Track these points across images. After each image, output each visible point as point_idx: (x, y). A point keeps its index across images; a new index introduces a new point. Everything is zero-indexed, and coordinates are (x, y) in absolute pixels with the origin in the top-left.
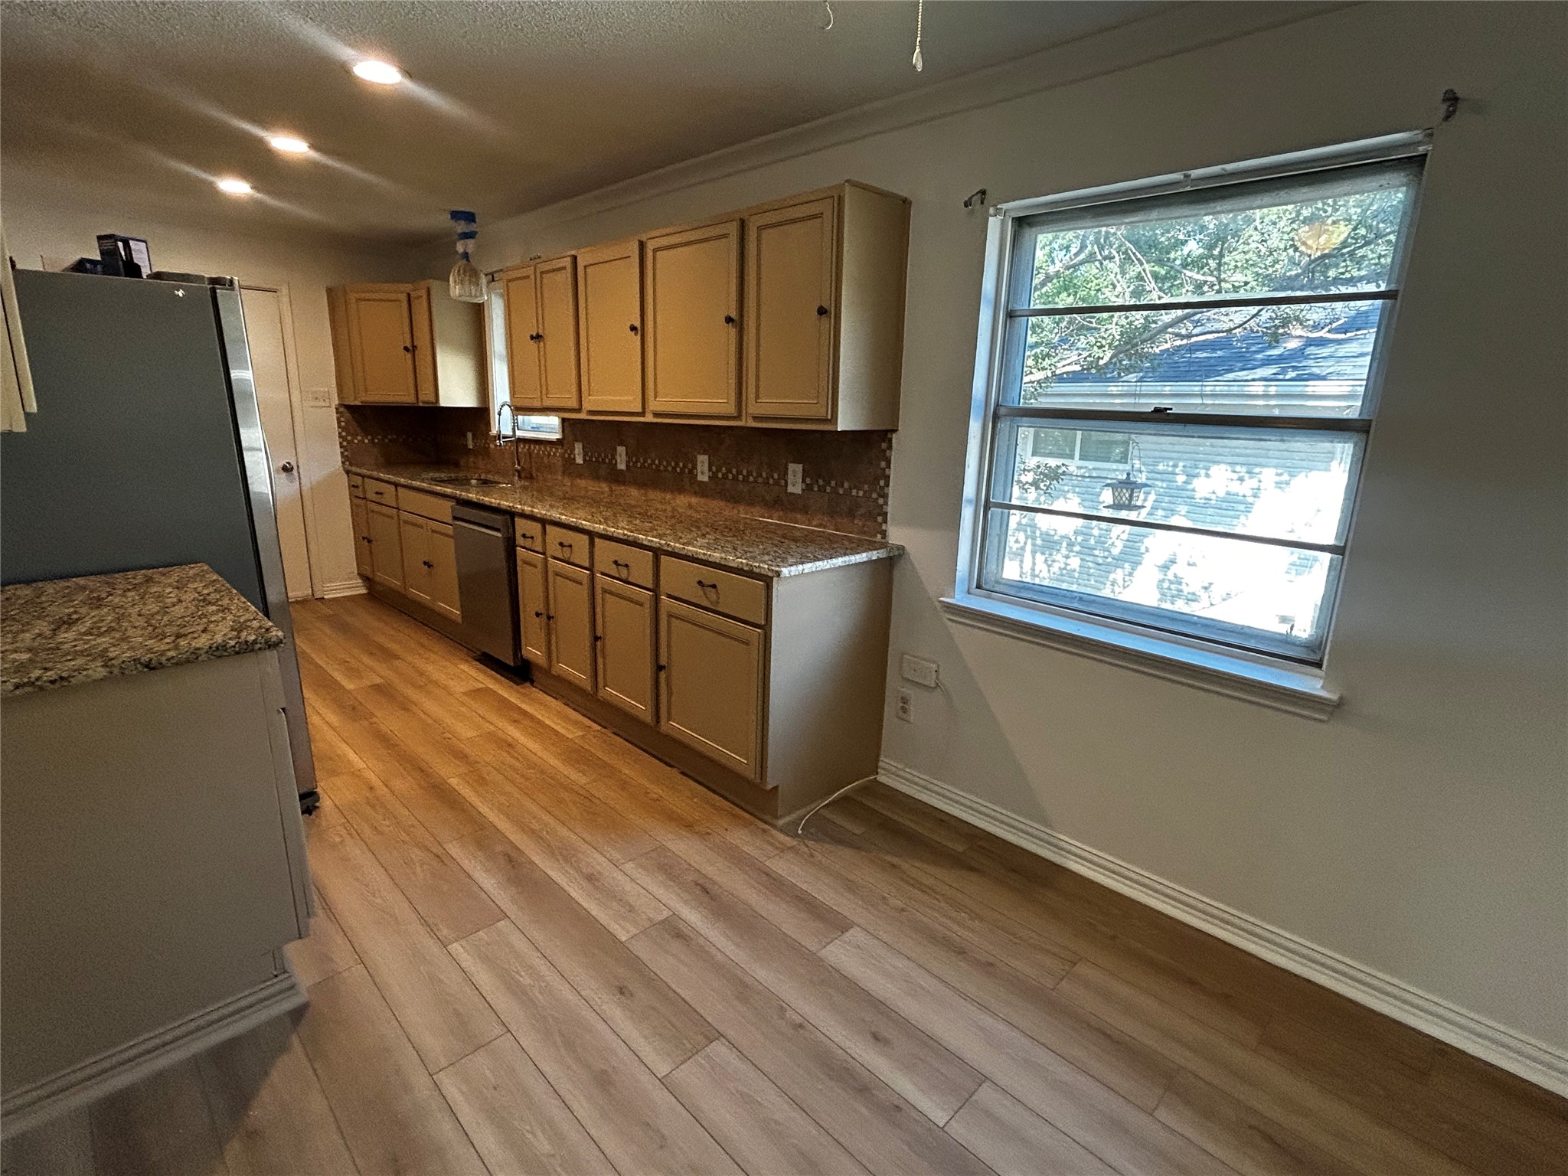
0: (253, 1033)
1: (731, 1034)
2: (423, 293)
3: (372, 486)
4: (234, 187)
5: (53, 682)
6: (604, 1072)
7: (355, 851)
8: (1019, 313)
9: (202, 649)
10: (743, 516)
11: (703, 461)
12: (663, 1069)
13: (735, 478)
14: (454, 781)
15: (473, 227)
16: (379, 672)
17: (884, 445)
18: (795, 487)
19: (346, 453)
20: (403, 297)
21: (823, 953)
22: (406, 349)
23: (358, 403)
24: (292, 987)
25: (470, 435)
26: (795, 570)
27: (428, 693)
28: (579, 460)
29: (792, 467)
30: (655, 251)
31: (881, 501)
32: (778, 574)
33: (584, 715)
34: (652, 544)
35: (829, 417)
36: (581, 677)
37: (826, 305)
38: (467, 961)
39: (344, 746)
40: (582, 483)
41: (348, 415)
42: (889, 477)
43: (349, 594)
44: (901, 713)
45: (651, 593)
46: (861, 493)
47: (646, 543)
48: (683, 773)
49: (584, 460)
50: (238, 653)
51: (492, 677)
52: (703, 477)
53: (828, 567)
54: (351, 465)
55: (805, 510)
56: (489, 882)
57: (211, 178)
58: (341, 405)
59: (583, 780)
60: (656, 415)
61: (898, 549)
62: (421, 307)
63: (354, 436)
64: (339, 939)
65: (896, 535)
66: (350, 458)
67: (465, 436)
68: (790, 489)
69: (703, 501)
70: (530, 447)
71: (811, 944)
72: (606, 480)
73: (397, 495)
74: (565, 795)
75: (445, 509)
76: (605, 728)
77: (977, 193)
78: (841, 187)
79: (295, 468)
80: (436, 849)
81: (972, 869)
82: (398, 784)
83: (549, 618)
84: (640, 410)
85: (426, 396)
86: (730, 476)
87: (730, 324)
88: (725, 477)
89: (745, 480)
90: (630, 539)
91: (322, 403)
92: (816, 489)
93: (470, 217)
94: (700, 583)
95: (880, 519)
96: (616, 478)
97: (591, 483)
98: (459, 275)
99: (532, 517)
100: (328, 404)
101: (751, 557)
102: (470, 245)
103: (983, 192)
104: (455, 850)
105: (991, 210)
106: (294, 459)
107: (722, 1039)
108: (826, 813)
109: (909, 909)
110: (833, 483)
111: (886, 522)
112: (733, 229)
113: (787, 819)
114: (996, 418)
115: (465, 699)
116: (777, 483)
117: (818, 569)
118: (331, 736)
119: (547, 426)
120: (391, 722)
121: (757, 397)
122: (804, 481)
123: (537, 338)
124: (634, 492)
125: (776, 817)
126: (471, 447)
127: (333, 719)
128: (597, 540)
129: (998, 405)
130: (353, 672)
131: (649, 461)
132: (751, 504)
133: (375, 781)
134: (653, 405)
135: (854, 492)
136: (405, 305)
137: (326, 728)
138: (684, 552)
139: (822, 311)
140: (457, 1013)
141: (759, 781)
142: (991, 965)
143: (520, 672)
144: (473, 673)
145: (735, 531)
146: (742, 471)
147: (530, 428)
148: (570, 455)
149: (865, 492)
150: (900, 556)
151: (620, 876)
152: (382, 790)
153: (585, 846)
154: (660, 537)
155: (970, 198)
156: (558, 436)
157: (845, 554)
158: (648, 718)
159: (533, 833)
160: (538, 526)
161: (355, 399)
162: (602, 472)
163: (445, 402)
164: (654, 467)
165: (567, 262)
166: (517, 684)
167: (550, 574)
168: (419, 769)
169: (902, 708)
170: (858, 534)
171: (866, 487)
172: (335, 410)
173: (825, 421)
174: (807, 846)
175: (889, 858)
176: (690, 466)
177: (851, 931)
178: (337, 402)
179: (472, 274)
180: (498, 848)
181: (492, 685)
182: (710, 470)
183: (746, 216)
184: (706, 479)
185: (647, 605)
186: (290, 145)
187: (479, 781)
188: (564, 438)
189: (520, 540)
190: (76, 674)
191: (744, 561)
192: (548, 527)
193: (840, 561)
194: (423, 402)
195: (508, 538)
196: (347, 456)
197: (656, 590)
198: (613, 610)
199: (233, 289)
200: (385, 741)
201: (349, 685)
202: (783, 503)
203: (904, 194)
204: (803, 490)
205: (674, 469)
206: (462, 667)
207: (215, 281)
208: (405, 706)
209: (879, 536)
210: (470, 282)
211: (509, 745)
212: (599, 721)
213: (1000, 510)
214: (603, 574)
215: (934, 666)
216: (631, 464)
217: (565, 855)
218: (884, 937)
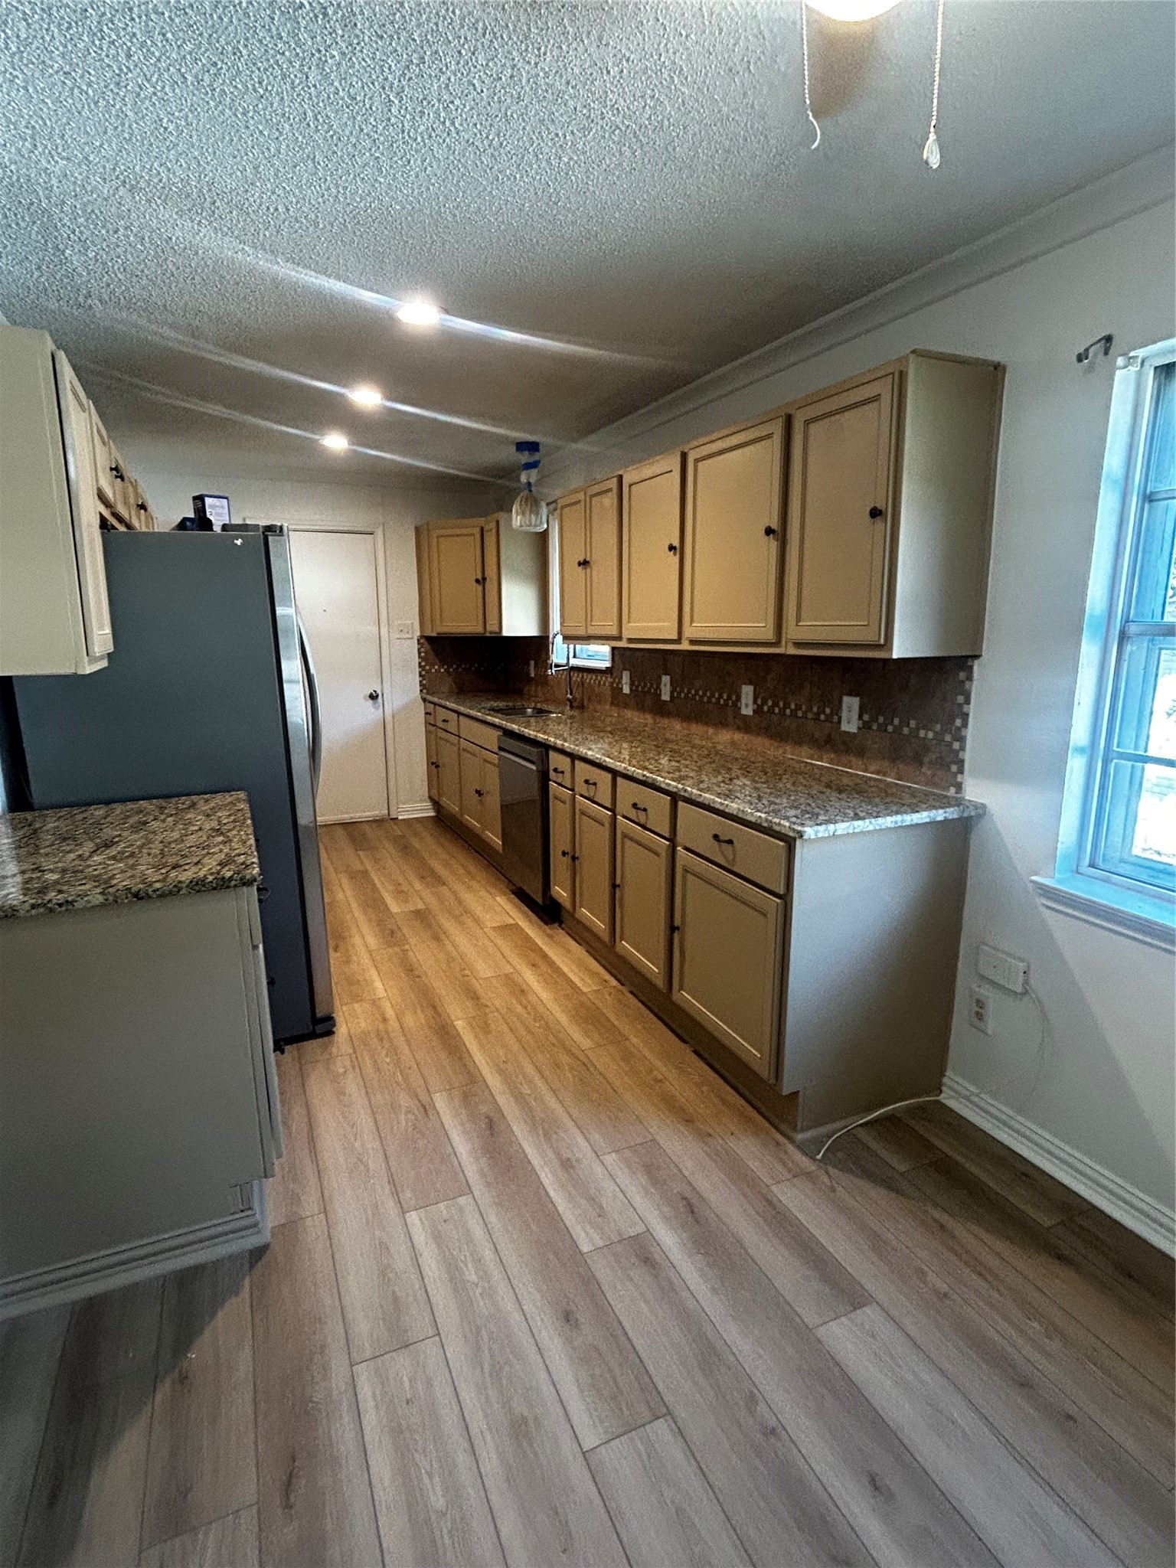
0: (217, 1264)
1: (681, 1413)
2: (493, 525)
3: (442, 713)
4: (336, 442)
5: (60, 905)
6: (524, 1420)
7: (352, 1086)
8: (1160, 496)
9: (184, 882)
10: (790, 756)
11: (747, 691)
12: (590, 1441)
13: (782, 713)
14: (460, 1024)
15: (536, 457)
16: (424, 896)
17: (962, 675)
18: (850, 723)
19: (424, 682)
20: (477, 532)
21: (821, 1332)
22: (477, 581)
23: (434, 634)
24: (255, 1225)
25: (532, 663)
26: (823, 831)
27: (462, 923)
28: (626, 690)
29: (847, 700)
30: (697, 461)
31: (956, 745)
32: (801, 835)
33: (604, 967)
34: (670, 788)
35: (882, 641)
36: (600, 925)
37: (880, 505)
38: (420, 1237)
39: (373, 973)
40: (629, 713)
41: (427, 646)
42: (968, 715)
43: (419, 816)
44: (975, 1020)
45: (667, 843)
46: (930, 735)
47: (663, 786)
48: (696, 1052)
49: (631, 690)
50: (215, 889)
51: (524, 913)
52: (747, 710)
53: (871, 828)
54: (428, 693)
55: (861, 753)
56: (462, 1145)
57: (316, 437)
58: (422, 637)
59: (586, 1043)
60: (692, 642)
61: (976, 808)
62: (490, 540)
63: (432, 665)
64: (313, 1180)
65: (975, 790)
66: (427, 688)
67: (529, 665)
68: (845, 727)
69: (746, 737)
70: (583, 676)
71: (809, 1315)
72: (651, 711)
73: (458, 721)
74: (565, 1059)
75: (491, 738)
76: (623, 985)
77: (1099, 341)
78: (903, 360)
79: (380, 697)
80: (425, 1098)
81: (1060, 1257)
82: (410, 1020)
83: (574, 858)
84: (675, 637)
85: (492, 627)
86: (777, 710)
87: (771, 535)
88: (771, 711)
89: (794, 714)
90: (650, 781)
91: (407, 636)
92: (875, 728)
93: (532, 447)
94: (716, 837)
95: (954, 768)
96: (660, 709)
97: (636, 713)
98: (521, 505)
99: (562, 751)
100: (410, 636)
101: (774, 811)
102: (533, 475)
103: (1109, 339)
104: (440, 1102)
105: (1120, 361)
106: (380, 686)
107: (668, 1417)
108: (862, 1134)
109: (955, 1297)
110: (896, 721)
111: (962, 773)
112: (777, 428)
113: (809, 1134)
114: (1123, 637)
115: (492, 934)
116: (828, 719)
117: (856, 831)
118: (366, 960)
119: (597, 656)
120: (422, 952)
121: (798, 619)
122: (860, 717)
123: (585, 564)
124: (677, 725)
125: (795, 1129)
126: (533, 676)
127: (372, 941)
128: (619, 780)
129: (1127, 621)
130: (400, 894)
131: (693, 692)
132: (799, 743)
133: (390, 1013)
134: (689, 632)
135: (922, 734)
136: (478, 536)
137: (363, 949)
138: (700, 800)
139: (875, 513)
140: (396, 1300)
141: (772, 1081)
142: (1069, 1417)
143: (549, 912)
144: (508, 907)
145: (771, 775)
146: (789, 704)
147: (585, 656)
148: (617, 684)
149: (936, 733)
150: (980, 816)
151: (598, 1169)
152: (393, 1024)
153: (570, 1124)
154: (679, 780)
155: (1087, 350)
156: (608, 664)
157: (897, 813)
158: (660, 983)
159: (520, 1099)
160: (568, 760)
161: (432, 631)
162: (649, 701)
163: (507, 631)
164: (697, 698)
165: (613, 484)
166: (546, 923)
167: (577, 812)
168: (431, 1004)
169: (977, 1013)
170: (926, 785)
171: (938, 727)
172: (416, 641)
173: (878, 647)
174: (830, 1177)
175: (937, 1214)
176: (734, 698)
177: (867, 1309)
178: (418, 634)
179: (533, 503)
180: (484, 1109)
181: (523, 924)
182: (755, 702)
183: (790, 411)
184: (751, 713)
185: (664, 854)
186: (366, 397)
187: (483, 1027)
188: (613, 666)
189: (552, 775)
190: (79, 899)
191: (763, 815)
192: (577, 762)
193: (888, 821)
194: (490, 633)
195: (543, 772)
196: (424, 685)
197: (672, 840)
198: (632, 857)
199: (282, 535)
200: (410, 970)
201: (395, 908)
202: (835, 743)
203: (996, 357)
204: (859, 729)
205: (718, 699)
206: (498, 899)
207: (269, 529)
208: (437, 936)
209: (953, 790)
210: (531, 512)
211: (520, 991)
212: (619, 976)
213: (1130, 763)
214: (624, 817)
215: (1022, 966)
216: (675, 694)
217: (546, 1129)
218: (912, 1329)
